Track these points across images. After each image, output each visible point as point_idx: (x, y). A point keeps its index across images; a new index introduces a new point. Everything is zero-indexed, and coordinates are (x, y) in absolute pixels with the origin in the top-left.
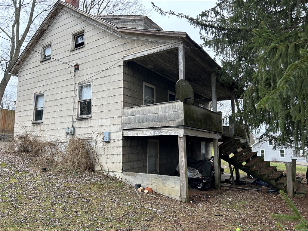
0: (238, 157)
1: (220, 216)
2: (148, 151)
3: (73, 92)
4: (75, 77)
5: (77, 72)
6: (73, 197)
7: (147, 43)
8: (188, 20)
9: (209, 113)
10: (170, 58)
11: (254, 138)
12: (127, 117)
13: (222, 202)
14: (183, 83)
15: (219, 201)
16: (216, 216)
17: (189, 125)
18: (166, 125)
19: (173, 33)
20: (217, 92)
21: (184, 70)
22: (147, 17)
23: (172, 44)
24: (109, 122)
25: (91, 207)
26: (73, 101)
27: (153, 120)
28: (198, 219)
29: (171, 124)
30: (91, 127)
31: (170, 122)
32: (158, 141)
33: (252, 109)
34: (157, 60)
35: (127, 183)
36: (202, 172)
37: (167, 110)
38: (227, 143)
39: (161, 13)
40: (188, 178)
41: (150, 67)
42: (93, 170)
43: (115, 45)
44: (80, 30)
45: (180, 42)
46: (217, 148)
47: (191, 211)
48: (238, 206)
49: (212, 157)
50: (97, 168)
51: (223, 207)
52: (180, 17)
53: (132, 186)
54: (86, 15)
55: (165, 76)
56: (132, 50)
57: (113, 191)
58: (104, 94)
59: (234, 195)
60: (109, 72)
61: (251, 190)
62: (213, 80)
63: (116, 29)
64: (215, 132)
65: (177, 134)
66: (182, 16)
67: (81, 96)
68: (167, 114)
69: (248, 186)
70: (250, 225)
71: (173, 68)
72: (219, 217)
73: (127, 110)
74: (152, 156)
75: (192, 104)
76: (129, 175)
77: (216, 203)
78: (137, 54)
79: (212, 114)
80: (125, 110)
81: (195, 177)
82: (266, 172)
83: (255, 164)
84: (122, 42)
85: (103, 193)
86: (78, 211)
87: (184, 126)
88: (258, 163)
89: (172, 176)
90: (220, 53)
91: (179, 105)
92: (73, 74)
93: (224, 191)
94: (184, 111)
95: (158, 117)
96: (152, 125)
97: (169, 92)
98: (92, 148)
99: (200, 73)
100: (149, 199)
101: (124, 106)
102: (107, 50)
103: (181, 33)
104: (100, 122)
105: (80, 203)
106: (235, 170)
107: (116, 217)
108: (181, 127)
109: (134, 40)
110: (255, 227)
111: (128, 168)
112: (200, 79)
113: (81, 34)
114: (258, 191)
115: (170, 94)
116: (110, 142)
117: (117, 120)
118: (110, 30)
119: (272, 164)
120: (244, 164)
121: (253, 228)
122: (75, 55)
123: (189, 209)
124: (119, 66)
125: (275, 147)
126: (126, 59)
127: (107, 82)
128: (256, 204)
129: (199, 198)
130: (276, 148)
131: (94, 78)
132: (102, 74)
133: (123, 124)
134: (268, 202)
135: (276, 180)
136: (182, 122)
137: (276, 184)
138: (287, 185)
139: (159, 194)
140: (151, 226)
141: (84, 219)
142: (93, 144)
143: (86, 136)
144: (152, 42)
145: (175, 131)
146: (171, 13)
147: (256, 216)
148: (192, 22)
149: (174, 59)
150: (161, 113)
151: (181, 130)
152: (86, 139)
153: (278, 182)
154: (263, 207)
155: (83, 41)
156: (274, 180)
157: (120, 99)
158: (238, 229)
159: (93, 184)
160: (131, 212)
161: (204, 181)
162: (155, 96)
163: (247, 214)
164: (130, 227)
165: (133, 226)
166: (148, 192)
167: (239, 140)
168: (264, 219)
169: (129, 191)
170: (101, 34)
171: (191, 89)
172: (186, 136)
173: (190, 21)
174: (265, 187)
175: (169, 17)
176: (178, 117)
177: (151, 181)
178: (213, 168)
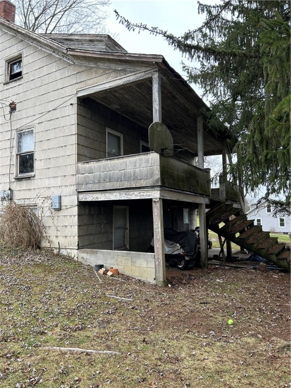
0: (230, 227)
1: (206, 303)
2: (114, 221)
3: (9, 142)
4: (12, 120)
5: (13, 114)
6: (7, 284)
7: (109, 72)
8: (165, 38)
9: (193, 169)
10: (142, 94)
12: (83, 175)
13: (209, 285)
14: (159, 126)
15: (206, 283)
16: (202, 303)
17: (167, 185)
18: (136, 185)
19: (145, 56)
20: (205, 145)
21: (160, 109)
22: (109, 37)
23: (144, 73)
24: (59, 182)
25: (31, 298)
26: (9, 154)
27: (119, 179)
28: (177, 309)
29: (143, 183)
30: (34, 189)
31: (142, 180)
32: (127, 207)
33: (253, 158)
34: (124, 96)
35: (85, 263)
36: (185, 246)
37: (138, 165)
38: (217, 209)
39: (129, 25)
40: (166, 255)
41: (115, 107)
42: (39, 248)
43: (65, 75)
44: (17, 54)
45: (154, 70)
46: (203, 216)
47: (169, 298)
48: (230, 290)
49: (198, 228)
50: (45, 244)
51: (211, 292)
52: (155, 33)
53: (91, 267)
54: (23, 32)
55: (135, 121)
56: (89, 82)
57: (64, 274)
58: (53, 144)
59: (225, 275)
60: (57, 114)
61: (246, 268)
62: (200, 126)
63: (65, 51)
64: (201, 194)
65: (150, 198)
66: (157, 32)
67: (20, 148)
68: (137, 170)
69: (241, 263)
70: (246, 314)
71: (146, 109)
72: (206, 304)
73: (83, 166)
74: (119, 228)
75: (171, 157)
76: (87, 253)
77: (202, 287)
78: (96, 88)
79: (197, 171)
80: (80, 165)
81: (176, 253)
82: (265, 245)
83: (252, 235)
84: (75, 71)
85: (50, 278)
86: (10, 304)
87: (160, 186)
88: (255, 234)
89: (145, 253)
90: (208, 92)
91: (154, 158)
92: (8, 117)
93: (213, 270)
94: (161, 166)
95: (125, 175)
96: (117, 185)
97: (142, 143)
98: (37, 219)
99: (182, 116)
100: (113, 284)
101: (79, 160)
102: (54, 83)
103: (155, 56)
104: (47, 183)
105: (15, 293)
106: (225, 244)
107: (65, 310)
108: (156, 187)
109: (92, 68)
110: (252, 317)
111: (86, 243)
112: (183, 126)
113: (15, 61)
114: (254, 269)
115: (143, 146)
116: (60, 210)
117: (69, 180)
118: (58, 54)
119: (271, 235)
120: (237, 235)
121: (250, 319)
122: (10, 89)
123: (166, 296)
124: (71, 104)
125: (276, 213)
126: (80, 94)
127: (54, 127)
128: (252, 286)
129: (180, 280)
130: (277, 216)
131: (38, 121)
132: (48, 116)
133: (78, 184)
134: (267, 283)
135: (277, 255)
136: (157, 181)
137: (277, 260)
138: (290, 261)
139: (128, 277)
140: (113, 321)
141: (18, 316)
142: (38, 213)
143: (27, 202)
144: (115, 71)
145: (148, 193)
146: (142, 26)
147: (253, 302)
148: (171, 41)
149: (148, 96)
150: (130, 170)
151: (156, 192)
152: (27, 206)
153: (280, 257)
154: (262, 289)
155: (21, 70)
156: (275, 255)
157: (73, 150)
158: (230, 322)
159: (37, 265)
160: (87, 302)
161: (187, 258)
162: (122, 147)
163: (241, 299)
164: (83, 324)
165: (87, 323)
166: (113, 274)
167: (232, 205)
168: (264, 306)
169: (86, 274)
170: (45, 59)
171: (170, 136)
172: (163, 199)
173: (168, 39)
174: (263, 264)
175: (139, 32)
176: (152, 175)
177: (117, 260)
178: (198, 240)
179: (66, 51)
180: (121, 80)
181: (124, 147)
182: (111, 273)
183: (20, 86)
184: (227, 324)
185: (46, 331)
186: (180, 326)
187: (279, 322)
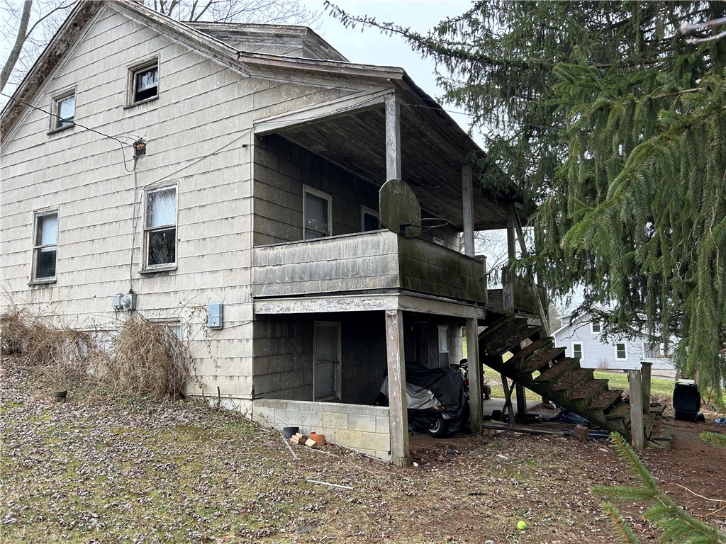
0: (522, 360)
1: (480, 494)
2: (314, 349)
3: (132, 209)
4: (137, 171)
5: (139, 160)
6: (135, 460)
7: (310, 92)
8: (407, 39)
9: (456, 258)
10: (366, 129)
11: (558, 316)
12: (265, 269)
13: (485, 464)
14: (397, 187)
15: (480, 461)
16: (472, 494)
17: (410, 288)
18: (356, 287)
19: (373, 68)
20: (476, 211)
21: (399, 158)
22: (309, 30)
23: (370, 97)
24: (220, 280)
25: (179, 483)
26: (131, 230)
27: (327, 276)
28: (430, 505)
29: (369, 283)
30: (176, 292)
31: (368, 279)
32: (338, 324)
33: (555, 250)
34: (335, 132)
35: (266, 425)
36: (441, 395)
37: (360, 252)
38: (499, 328)
39: (345, 19)
40: (409, 410)
41: (318, 148)
42: (182, 396)
43: (234, 95)
44: (148, 58)
45: (389, 91)
46: (474, 341)
47: (415, 485)
48: (522, 472)
50: (193, 390)
51: (489, 475)
52: (389, 32)
53: (277, 431)
54: (162, 21)
55: (353, 172)
56: (276, 109)
57: (232, 443)
58: (209, 214)
59: (513, 446)
60: (219, 161)
61: (551, 434)
62: (467, 181)
63: (235, 57)
64: (469, 302)
65: (382, 309)
66: (392, 30)
67: (151, 219)
68: (359, 261)
69: (543, 427)
70: (548, 512)
71: (372, 153)
72: (479, 497)
73: (264, 252)
74: (324, 361)
75: (416, 238)
76: (269, 406)
77: (472, 466)
78: (288, 118)
79: (463, 261)
80: (259, 251)
81: (425, 407)
82: (585, 394)
83: (561, 374)
84: (252, 89)
85: (208, 450)
86: (145, 494)
87: (400, 290)
88: (567, 373)
89: (372, 407)
90: (482, 118)
91: (388, 239)
92: (131, 165)
93: (491, 439)
94: (400, 254)
95: (338, 269)
96: (323, 287)
97: (365, 210)
98: (179, 344)
99: (435, 164)
100: (317, 462)
101: (257, 242)
102: (215, 108)
103: (390, 70)
104: (198, 281)
105: (151, 474)
106: (515, 390)
107: (238, 505)
108: (392, 291)
109: (280, 85)
110: (559, 518)
111: (266, 388)
112: (436, 180)
113: (150, 68)
114: (566, 436)
115: (366, 215)
116: (222, 329)
117: (239, 276)
118: (221, 59)
119: (597, 375)
120: (536, 374)
121: (555, 520)
122: (136, 117)
123: (411, 482)
124: (244, 146)
125: (605, 336)
126: (260, 130)
127: (214, 185)
128: (561, 466)
129: (433, 456)
130: (608, 339)
131: (184, 174)
132: (203, 166)
133: (254, 284)
134: (588, 460)
135: (606, 411)
136: (393, 280)
137: (607, 420)
138: (630, 422)
139: (342, 449)
140: (321, 522)
141: (162, 512)
142: (183, 334)
143: (164, 315)
144: (322, 91)
145: (379, 301)
146: (367, 21)
147: (562, 493)
148: (417, 44)
150: (346, 260)
151: (391, 298)
152: (163, 322)
153: (611, 415)
154: (578, 471)
155: (156, 84)
156: (602, 412)
157: (247, 224)
158: (521, 524)
159: (182, 428)
160: (274, 491)
161: (445, 417)
162: (331, 217)
163: (541, 488)
164: (272, 526)
165: (279, 524)
166: (316, 444)
167: (526, 320)
168: (579, 500)
169: (269, 443)
170: (198, 68)
171: (416, 203)
172: (404, 312)
173: (412, 41)
174: (582, 428)
175: (362, 30)
176: (385, 269)
177: (321, 419)
178: (465, 385)
179: (237, 56)
180: (331, 106)
181: (333, 218)
182: (313, 442)
183: (154, 112)
184: (516, 529)
185: (213, 537)
186: (435, 531)
187: (605, 526)
